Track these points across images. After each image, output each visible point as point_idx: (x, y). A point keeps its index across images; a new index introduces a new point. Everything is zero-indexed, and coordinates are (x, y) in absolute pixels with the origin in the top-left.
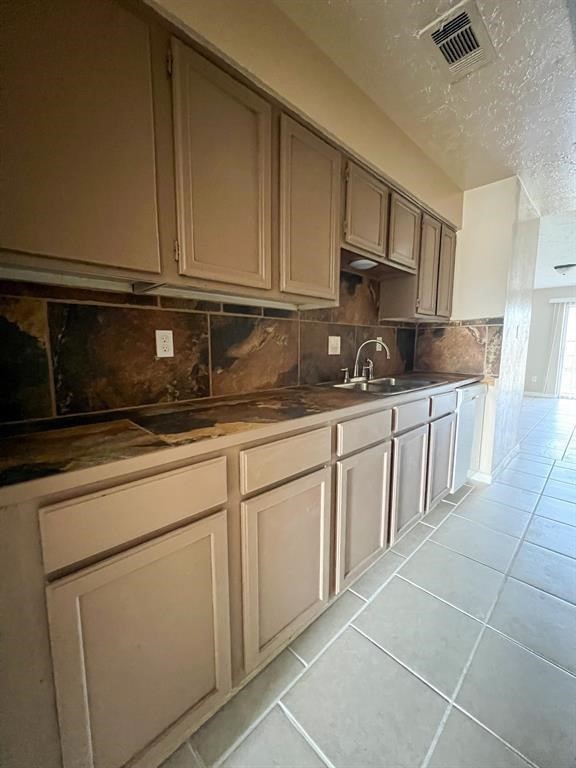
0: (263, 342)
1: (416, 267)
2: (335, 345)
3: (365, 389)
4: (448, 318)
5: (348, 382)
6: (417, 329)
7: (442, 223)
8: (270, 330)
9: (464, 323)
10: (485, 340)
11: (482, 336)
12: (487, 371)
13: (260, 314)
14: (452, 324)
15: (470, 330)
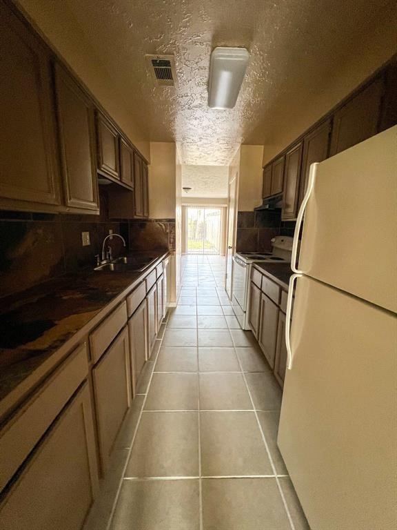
0: (34, 242)
1: (133, 186)
2: (86, 238)
3: (113, 269)
4: (147, 217)
5: (100, 265)
6: (129, 222)
7: (142, 160)
8: (40, 231)
9: (157, 220)
10: (168, 231)
11: (166, 228)
12: (170, 247)
13: (29, 219)
14: (150, 221)
15: (160, 225)
